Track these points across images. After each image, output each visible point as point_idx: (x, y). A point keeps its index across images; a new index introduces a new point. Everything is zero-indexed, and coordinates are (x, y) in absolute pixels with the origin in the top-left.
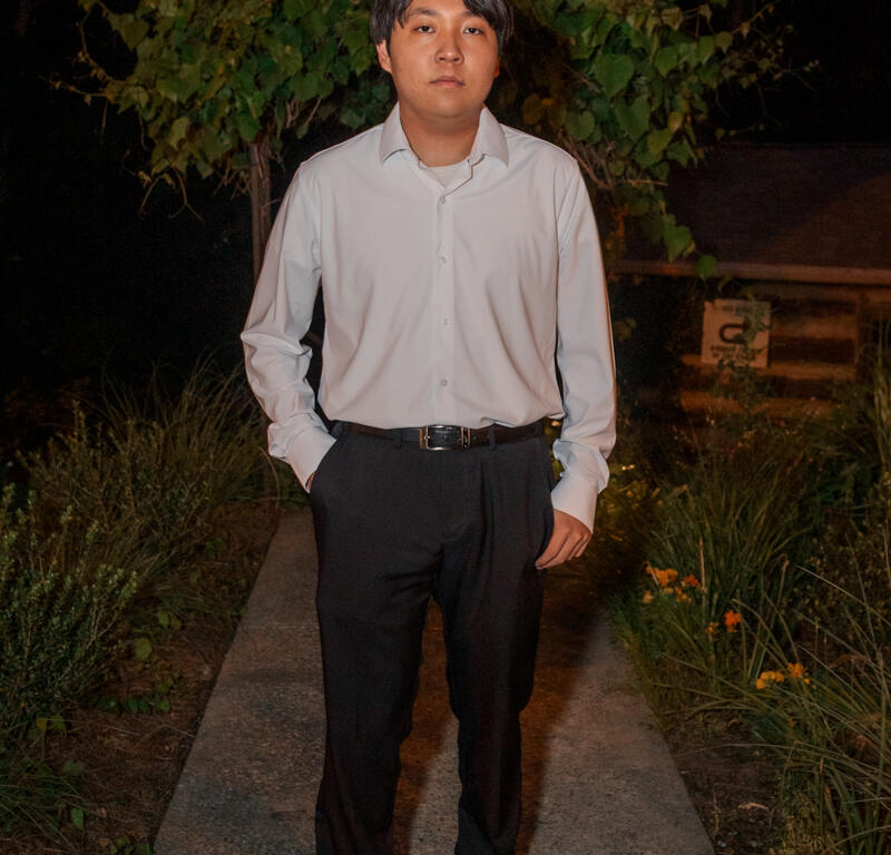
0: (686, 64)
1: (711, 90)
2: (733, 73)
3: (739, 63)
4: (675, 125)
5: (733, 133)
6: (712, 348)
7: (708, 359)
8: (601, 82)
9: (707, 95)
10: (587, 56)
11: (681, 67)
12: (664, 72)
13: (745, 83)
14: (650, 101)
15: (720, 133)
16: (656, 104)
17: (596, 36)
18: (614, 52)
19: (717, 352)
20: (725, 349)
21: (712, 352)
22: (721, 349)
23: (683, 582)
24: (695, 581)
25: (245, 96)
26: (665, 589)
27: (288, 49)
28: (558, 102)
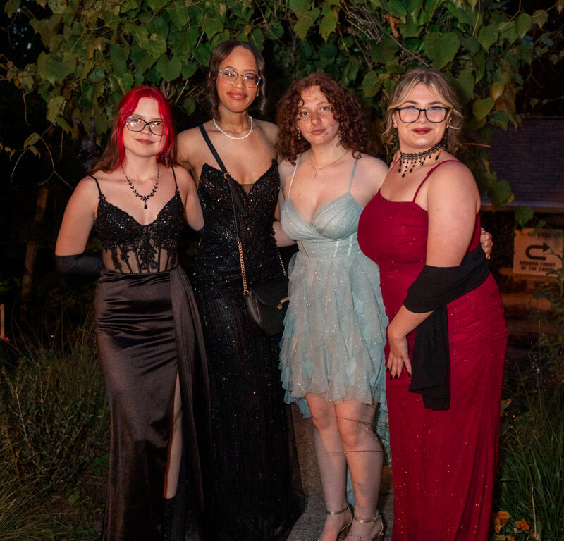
0: (506, 40)
1: (527, 64)
2: (545, 50)
3: (550, 43)
4: (497, 94)
5: (545, 102)
6: (521, 263)
7: (517, 270)
8: (431, 57)
9: (523, 70)
10: (417, 35)
11: (501, 43)
12: (486, 46)
13: (555, 59)
14: (474, 73)
15: (534, 102)
16: (480, 77)
17: (423, 14)
18: (441, 31)
19: (524, 265)
20: (530, 264)
21: (521, 265)
22: (527, 263)
23: (515, 529)
24: (527, 526)
25: (117, 78)
26: (499, 537)
27: (154, 37)
28: (392, 77)
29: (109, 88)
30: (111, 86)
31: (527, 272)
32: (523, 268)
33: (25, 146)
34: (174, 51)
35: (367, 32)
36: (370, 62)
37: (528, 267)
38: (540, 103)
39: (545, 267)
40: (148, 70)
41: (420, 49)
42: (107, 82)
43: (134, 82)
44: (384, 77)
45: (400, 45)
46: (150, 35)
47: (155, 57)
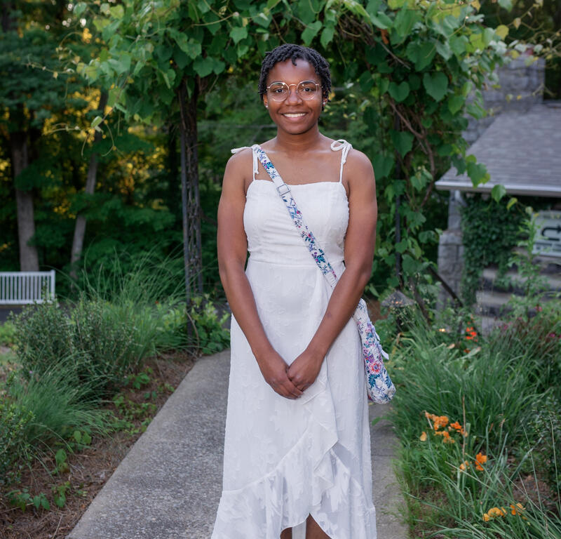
10: (402, 43)
15: (510, 97)
19: (540, 246)
20: (545, 244)
22: (542, 244)
23: (450, 428)
24: (459, 427)
25: (163, 73)
26: (436, 432)
27: (192, 41)
28: (383, 76)
29: (156, 82)
30: (158, 79)
31: (543, 252)
32: (539, 249)
34: (207, 52)
37: (542, 248)
39: (559, 248)
40: (186, 67)
41: (405, 55)
42: (155, 76)
43: (176, 77)
44: (375, 76)
45: (388, 51)
46: (188, 40)
47: (193, 57)
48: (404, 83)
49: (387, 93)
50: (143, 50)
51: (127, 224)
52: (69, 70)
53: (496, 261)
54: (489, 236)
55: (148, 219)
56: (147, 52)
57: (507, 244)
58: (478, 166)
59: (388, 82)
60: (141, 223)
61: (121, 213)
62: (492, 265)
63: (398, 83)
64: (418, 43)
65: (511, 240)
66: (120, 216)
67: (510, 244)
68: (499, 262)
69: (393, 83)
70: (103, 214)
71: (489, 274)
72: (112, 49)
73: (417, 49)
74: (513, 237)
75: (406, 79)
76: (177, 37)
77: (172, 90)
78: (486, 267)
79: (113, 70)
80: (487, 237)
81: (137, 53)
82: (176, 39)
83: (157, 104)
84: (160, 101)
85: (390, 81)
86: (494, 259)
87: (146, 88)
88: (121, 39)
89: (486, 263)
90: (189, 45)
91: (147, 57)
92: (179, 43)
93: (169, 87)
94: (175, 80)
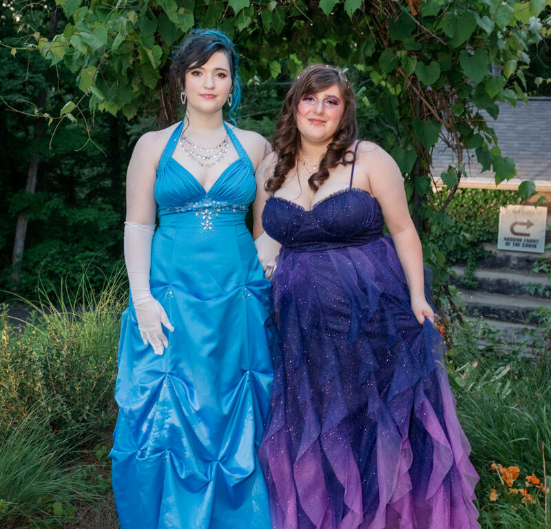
5: (549, 81)
6: (505, 239)
7: (501, 245)
10: (435, 14)
15: (539, 81)
19: (508, 242)
20: (514, 240)
21: (505, 241)
22: (512, 239)
23: (526, 483)
24: (537, 481)
25: (147, 50)
26: (512, 490)
27: (182, 10)
28: (409, 55)
29: (139, 60)
30: (140, 57)
31: (511, 247)
32: (507, 244)
33: (61, 114)
34: (200, 24)
35: (385, 11)
36: (385, 39)
37: (512, 243)
38: (544, 82)
39: (528, 243)
41: (437, 28)
42: (136, 54)
43: (163, 55)
44: (401, 54)
45: (418, 23)
46: (178, 9)
47: (184, 30)
48: (434, 63)
49: (414, 74)
50: (124, 20)
51: (70, 224)
52: (31, 45)
53: (465, 257)
54: (457, 231)
55: (92, 220)
56: (129, 23)
57: (476, 241)
58: (505, 160)
59: (416, 61)
60: (85, 222)
61: (64, 213)
62: (461, 262)
63: (427, 63)
64: (456, 14)
65: (480, 235)
66: (62, 216)
67: (478, 239)
68: (467, 259)
69: (422, 63)
70: (46, 214)
71: (459, 272)
72: (78, 24)
73: (454, 21)
74: (481, 233)
75: (435, 57)
76: (164, 4)
77: (158, 71)
78: (453, 264)
79: (86, 44)
80: (455, 233)
81: (115, 24)
82: (163, 8)
83: (136, 89)
84: (141, 84)
85: (418, 60)
86: (462, 256)
87: (125, 67)
88: (91, 12)
89: (454, 260)
90: (178, 15)
91: (128, 30)
92: (168, 12)
93: (155, 67)
94: (161, 59)
